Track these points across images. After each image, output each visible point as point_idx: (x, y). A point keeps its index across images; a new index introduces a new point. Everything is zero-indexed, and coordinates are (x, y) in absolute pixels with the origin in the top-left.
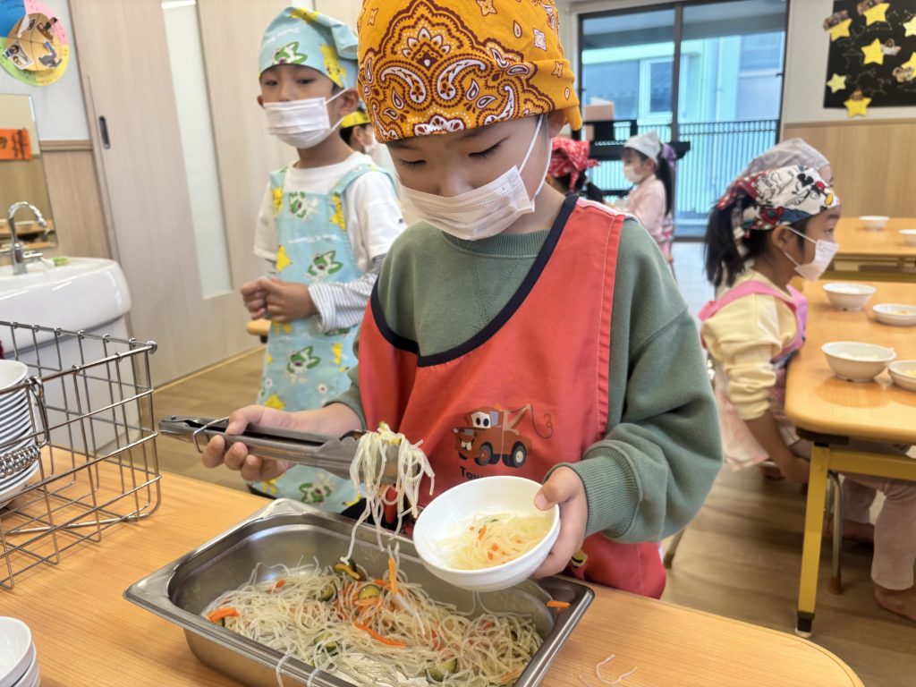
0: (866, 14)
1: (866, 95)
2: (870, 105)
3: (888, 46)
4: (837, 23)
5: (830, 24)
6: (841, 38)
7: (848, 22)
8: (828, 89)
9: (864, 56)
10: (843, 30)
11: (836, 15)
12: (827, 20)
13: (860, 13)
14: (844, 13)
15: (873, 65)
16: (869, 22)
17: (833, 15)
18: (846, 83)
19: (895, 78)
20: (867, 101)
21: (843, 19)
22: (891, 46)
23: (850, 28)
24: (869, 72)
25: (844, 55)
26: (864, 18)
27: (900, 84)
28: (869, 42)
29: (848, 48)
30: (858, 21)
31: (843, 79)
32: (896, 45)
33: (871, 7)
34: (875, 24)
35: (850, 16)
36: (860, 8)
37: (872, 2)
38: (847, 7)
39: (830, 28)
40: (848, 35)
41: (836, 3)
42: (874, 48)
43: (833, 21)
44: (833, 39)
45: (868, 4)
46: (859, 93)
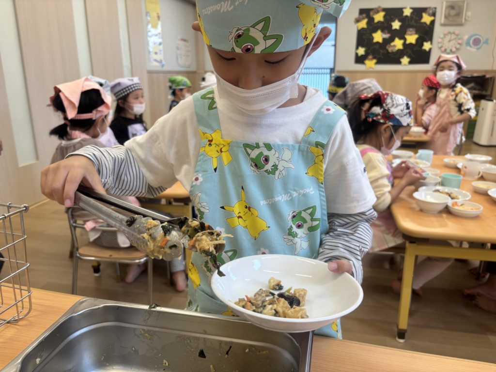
0: (374, 17)
1: (374, 58)
2: (376, 63)
3: (384, 34)
4: (361, 21)
5: (358, 21)
6: (363, 29)
7: (365, 21)
8: (357, 54)
9: (373, 38)
10: (363, 24)
11: (361, 17)
12: (356, 19)
13: (371, 16)
14: (364, 15)
15: (378, 43)
16: (376, 21)
17: (359, 16)
18: (365, 51)
19: (387, 50)
20: (375, 61)
21: (363, 19)
22: (386, 34)
23: (368, 23)
24: (375, 47)
25: (364, 37)
26: (373, 19)
27: (390, 53)
28: (375, 31)
29: (366, 34)
30: (371, 20)
31: (364, 49)
32: (388, 33)
33: (377, 14)
34: (379, 22)
35: (367, 17)
36: (371, 13)
37: (377, 11)
38: (365, 13)
39: (357, 23)
40: (366, 27)
41: (361, 10)
42: (377, 35)
43: (359, 19)
44: (359, 29)
45: (375, 12)
46: (371, 57)
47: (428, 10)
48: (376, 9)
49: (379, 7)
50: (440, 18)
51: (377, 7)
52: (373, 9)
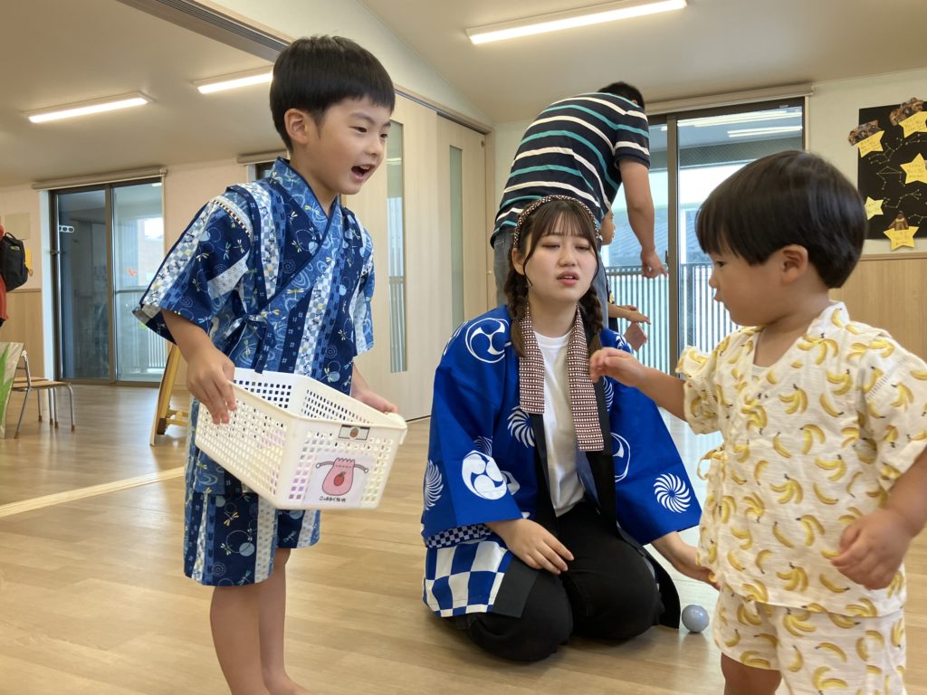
0: (901, 124)
1: (911, 223)
2: (916, 236)
4: (866, 136)
5: (856, 138)
6: (873, 154)
7: (881, 133)
9: (904, 175)
10: (873, 143)
11: (864, 125)
12: (852, 132)
13: (895, 124)
14: (874, 123)
15: (918, 184)
16: (906, 136)
17: (859, 128)
18: (883, 207)
20: (914, 229)
21: (873, 131)
23: (882, 141)
24: (913, 194)
25: (878, 174)
26: (901, 129)
28: (908, 158)
29: (883, 166)
30: (892, 135)
31: (880, 202)
33: (908, 116)
34: (916, 135)
35: (881, 127)
36: (893, 117)
37: (908, 110)
38: (874, 117)
39: (857, 142)
40: (881, 149)
41: (862, 111)
42: (916, 165)
43: (860, 133)
44: (862, 156)
45: (903, 112)
46: (903, 219)
48: (904, 104)
49: (914, 101)
51: (906, 99)
52: (898, 106)
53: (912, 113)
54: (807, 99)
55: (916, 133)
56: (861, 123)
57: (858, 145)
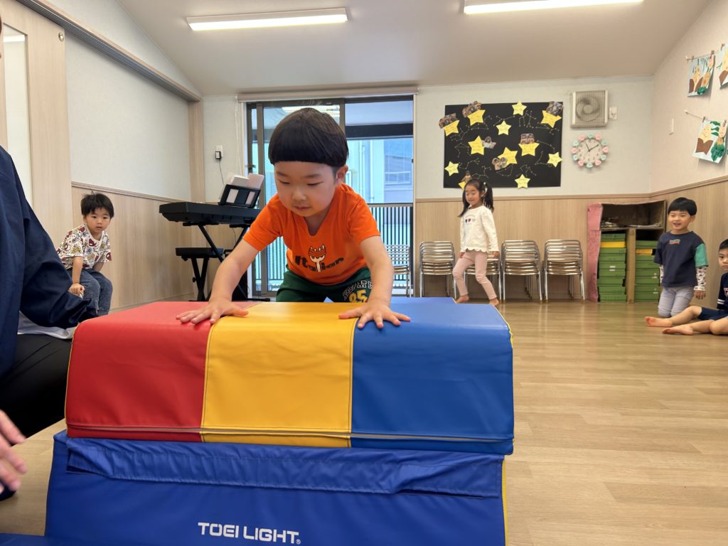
0: (469, 117)
3: (486, 142)
4: (449, 123)
5: (443, 124)
6: (453, 134)
7: (457, 122)
8: (446, 173)
9: (470, 148)
10: (453, 128)
11: (448, 116)
12: (441, 120)
13: (465, 116)
14: (454, 115)
15: (477, 155)
16: (472, 124)
17: (445, 117)
18: (458, 168)
19: (494, 166)
21: (453, 120)
22: (489, 142)
23: (458, 127)
24: (475, 160)
25: (456, 147)
26: (468, 120)
27: (497, 170)
28: (473, 138)
29: (459, 142)
30: (464, 123)
31: (457, 165)
32: (493, 141)
33: (473, 112)
34: (477, 125)
35: (458, 118)
36: (464, 112)
37: (473, 109)
38: (454, 111)
39: (444, 126)
40: (457, 132)
41: (447, 107)
42: (476, 143)
43: (446, 121)
44: (447, 135)
45: (470, 110)
46: (469, 176)
47: (551, 106)
48: (471, 104)
49: (476, 103)
50: (570, 118)
51: (472, 102)
52: (467, 106)
53: (475, 111)
54: (414, 96)
55: (477, 123)
56: (446, 114)
57: (445, 128)
